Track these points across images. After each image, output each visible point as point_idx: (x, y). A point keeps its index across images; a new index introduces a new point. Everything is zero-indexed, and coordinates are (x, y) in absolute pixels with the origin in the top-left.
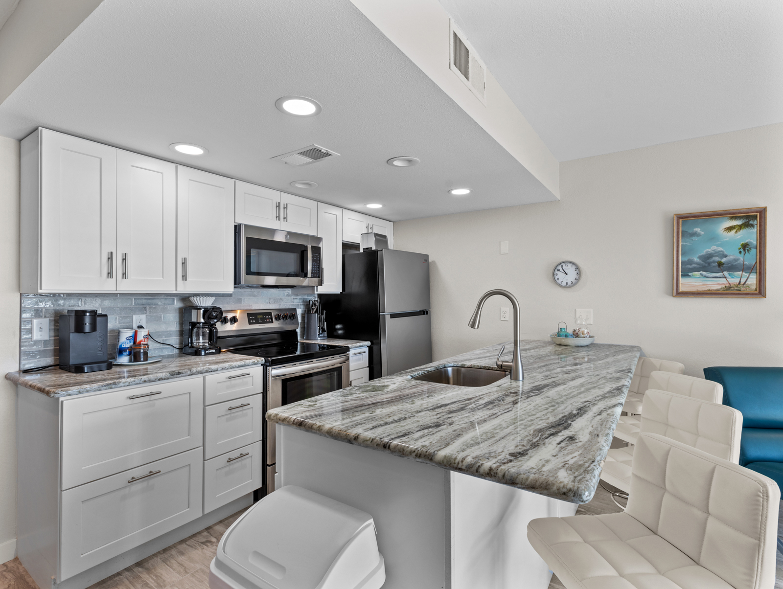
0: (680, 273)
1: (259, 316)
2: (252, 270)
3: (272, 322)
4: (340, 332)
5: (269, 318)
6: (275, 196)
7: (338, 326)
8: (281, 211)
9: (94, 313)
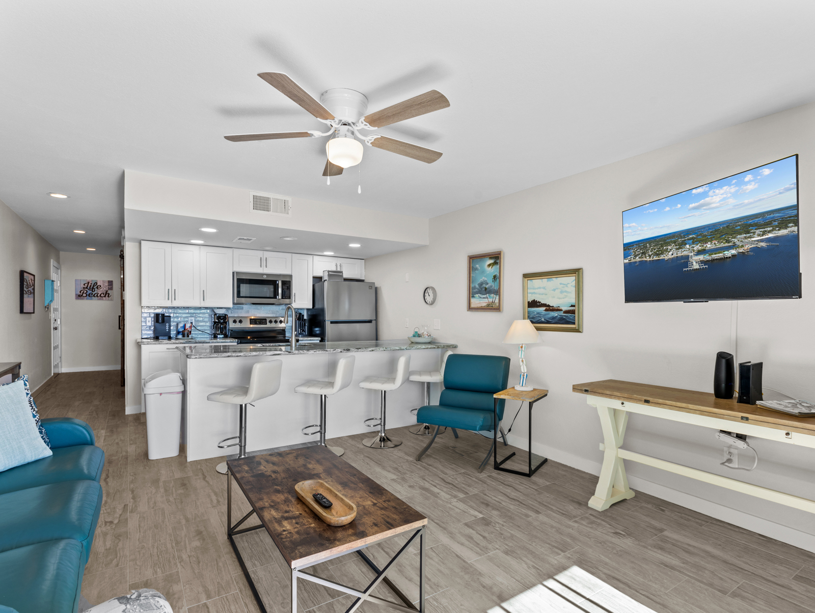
0: (471, 295)
1: (257, 321)
2: (241, 295)
3: (266, 324)
4: (318, 332)
5: (264, 322)
6: (260, 254)
7: (317, 329)
8: (263, 262)
9: (163, 315)
